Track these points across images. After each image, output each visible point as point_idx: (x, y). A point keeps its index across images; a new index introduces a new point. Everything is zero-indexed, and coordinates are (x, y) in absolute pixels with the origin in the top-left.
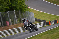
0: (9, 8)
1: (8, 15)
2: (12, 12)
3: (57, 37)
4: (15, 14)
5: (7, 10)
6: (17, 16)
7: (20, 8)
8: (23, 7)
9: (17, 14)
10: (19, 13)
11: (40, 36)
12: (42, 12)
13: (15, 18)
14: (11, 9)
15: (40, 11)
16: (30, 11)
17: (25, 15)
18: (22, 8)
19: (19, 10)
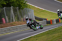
0: (5, 3)
1: (5, 11)
2: (8, 8)
3: (58, 38)
4: (12, 11)
5: (3, 6)
6: (14, 13)
7: (18, 4)
8: (22, 3)
9: (15, 11)
10: (17, 10)
11: (39, 37)
12: (44, 9)
13: (12, 15)
14: (8, 5)
15: (41, 8)
16: (30, 8)
17: (23, 12)
18: (20, 4)
19: (17, 6)
